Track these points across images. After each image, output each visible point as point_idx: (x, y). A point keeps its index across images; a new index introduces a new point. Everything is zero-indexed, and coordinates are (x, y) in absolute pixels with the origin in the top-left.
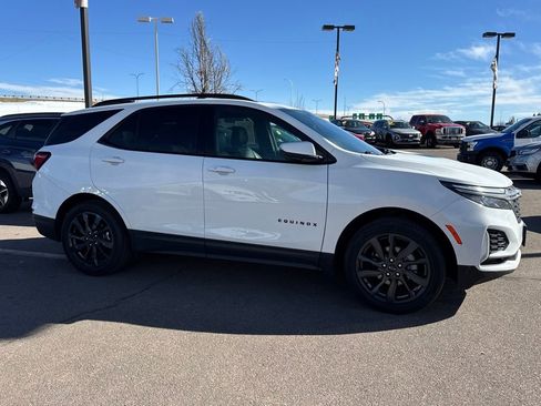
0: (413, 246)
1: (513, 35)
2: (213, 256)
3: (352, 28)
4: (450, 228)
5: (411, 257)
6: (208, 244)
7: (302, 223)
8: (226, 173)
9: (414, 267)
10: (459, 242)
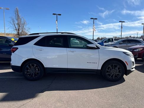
0: (118, 66)
1: (97, 19)
2: (71, 73)
3: (60, 15)
4: (126, 62)
5: (117, 69)
6: (68, 69)
7: (93, 63)
8: (73, 52)
9: (118, 71)
10: (128, 65)
